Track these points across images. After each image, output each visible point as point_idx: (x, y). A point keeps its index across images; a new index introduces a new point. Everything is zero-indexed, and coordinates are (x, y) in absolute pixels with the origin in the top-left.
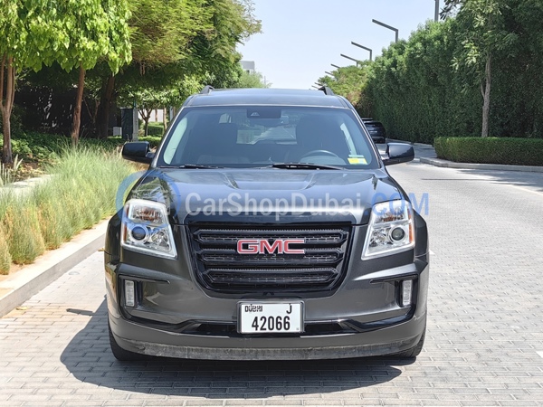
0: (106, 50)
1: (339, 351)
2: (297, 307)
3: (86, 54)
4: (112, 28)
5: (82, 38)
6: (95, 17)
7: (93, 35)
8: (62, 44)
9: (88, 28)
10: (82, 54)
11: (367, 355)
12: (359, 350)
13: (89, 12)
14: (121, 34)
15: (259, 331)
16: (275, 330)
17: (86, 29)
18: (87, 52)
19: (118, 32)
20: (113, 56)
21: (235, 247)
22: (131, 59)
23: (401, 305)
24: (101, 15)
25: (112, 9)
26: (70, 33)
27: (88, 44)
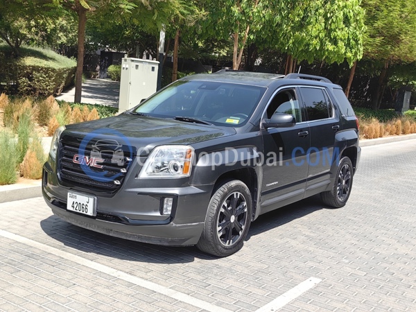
0: (343, 51)
1: (127, 235)
2: (91, 200)
3: (329, 53)
4: (351, 37)
5: (327, 43)
6: (337, 30)
7: (334, 41)
8: (315, 47)
9: (332, 37)
10: (326, 53)
11: (144, 242)
12: (139, 237)
13: (333, 26)
14: (356, 41)
15: (74, 210)
16: (81, 212)
17: (331, 38)
18: (330, 52)
19: (354, 40)
20: (349, 55)
21: (72, 158)
22: (361, 57)
23: (162, 213)
24: (342, 29)
25: (353, 25)
26: (321, 40)
27: (330, 47)
